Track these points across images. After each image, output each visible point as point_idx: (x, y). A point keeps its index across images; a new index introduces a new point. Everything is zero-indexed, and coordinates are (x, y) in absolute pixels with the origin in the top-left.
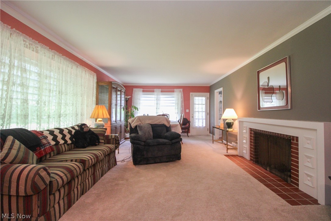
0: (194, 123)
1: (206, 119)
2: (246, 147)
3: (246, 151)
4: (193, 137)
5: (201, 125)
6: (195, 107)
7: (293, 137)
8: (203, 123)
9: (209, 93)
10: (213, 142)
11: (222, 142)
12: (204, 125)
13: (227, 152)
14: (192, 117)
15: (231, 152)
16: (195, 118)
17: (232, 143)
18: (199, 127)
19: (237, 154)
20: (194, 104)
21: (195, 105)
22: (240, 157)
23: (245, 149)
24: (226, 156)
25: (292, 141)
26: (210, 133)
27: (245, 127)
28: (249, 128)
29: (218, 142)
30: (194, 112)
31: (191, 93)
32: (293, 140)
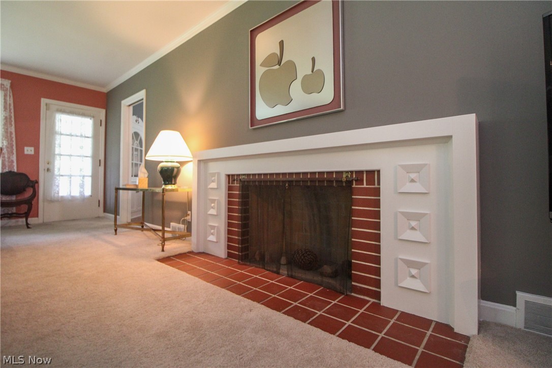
0: (55, 188)
1: (94, 177)
2: (216, 225)
3: (218, 237)
4: (48, 227)
5: (76, 193)
6: (57, 142)
7: (360, 173)
8: (82, 186)
9: (104, 111)
10: (116, 231)
11: (143, 227)
12: (88, 192)
13: (163, 250)
14: (48, 170)
15: (174, 247)
16: (56, 172)
17: (172, 224)
18: (73, 197)
19: (190, 250)
20: (52, 132)
21: (58, 137)
22: (200, 254)
23: (212, 231)
24: (162, 260)
25: (354, 186)
26: (105, 211)
27: (213, 175)
28: (226, 175)
29: (133, 228)
30: (54, 155)
31: (44, 101)
32: (359, 181)
